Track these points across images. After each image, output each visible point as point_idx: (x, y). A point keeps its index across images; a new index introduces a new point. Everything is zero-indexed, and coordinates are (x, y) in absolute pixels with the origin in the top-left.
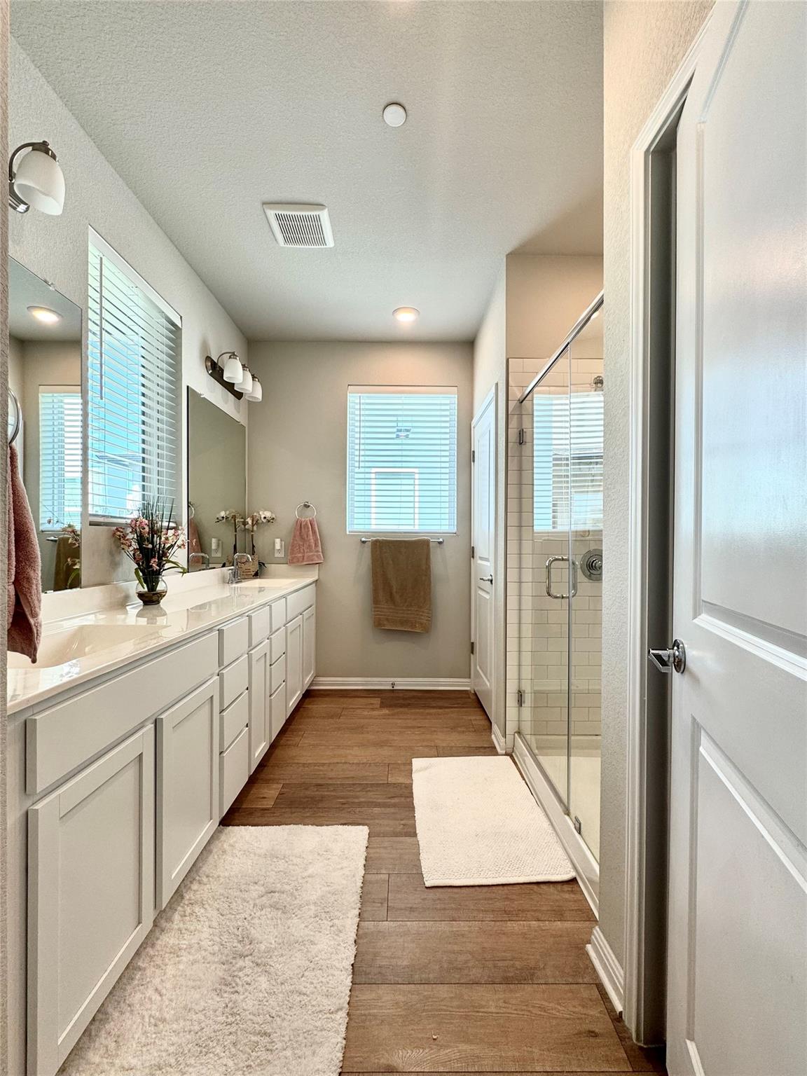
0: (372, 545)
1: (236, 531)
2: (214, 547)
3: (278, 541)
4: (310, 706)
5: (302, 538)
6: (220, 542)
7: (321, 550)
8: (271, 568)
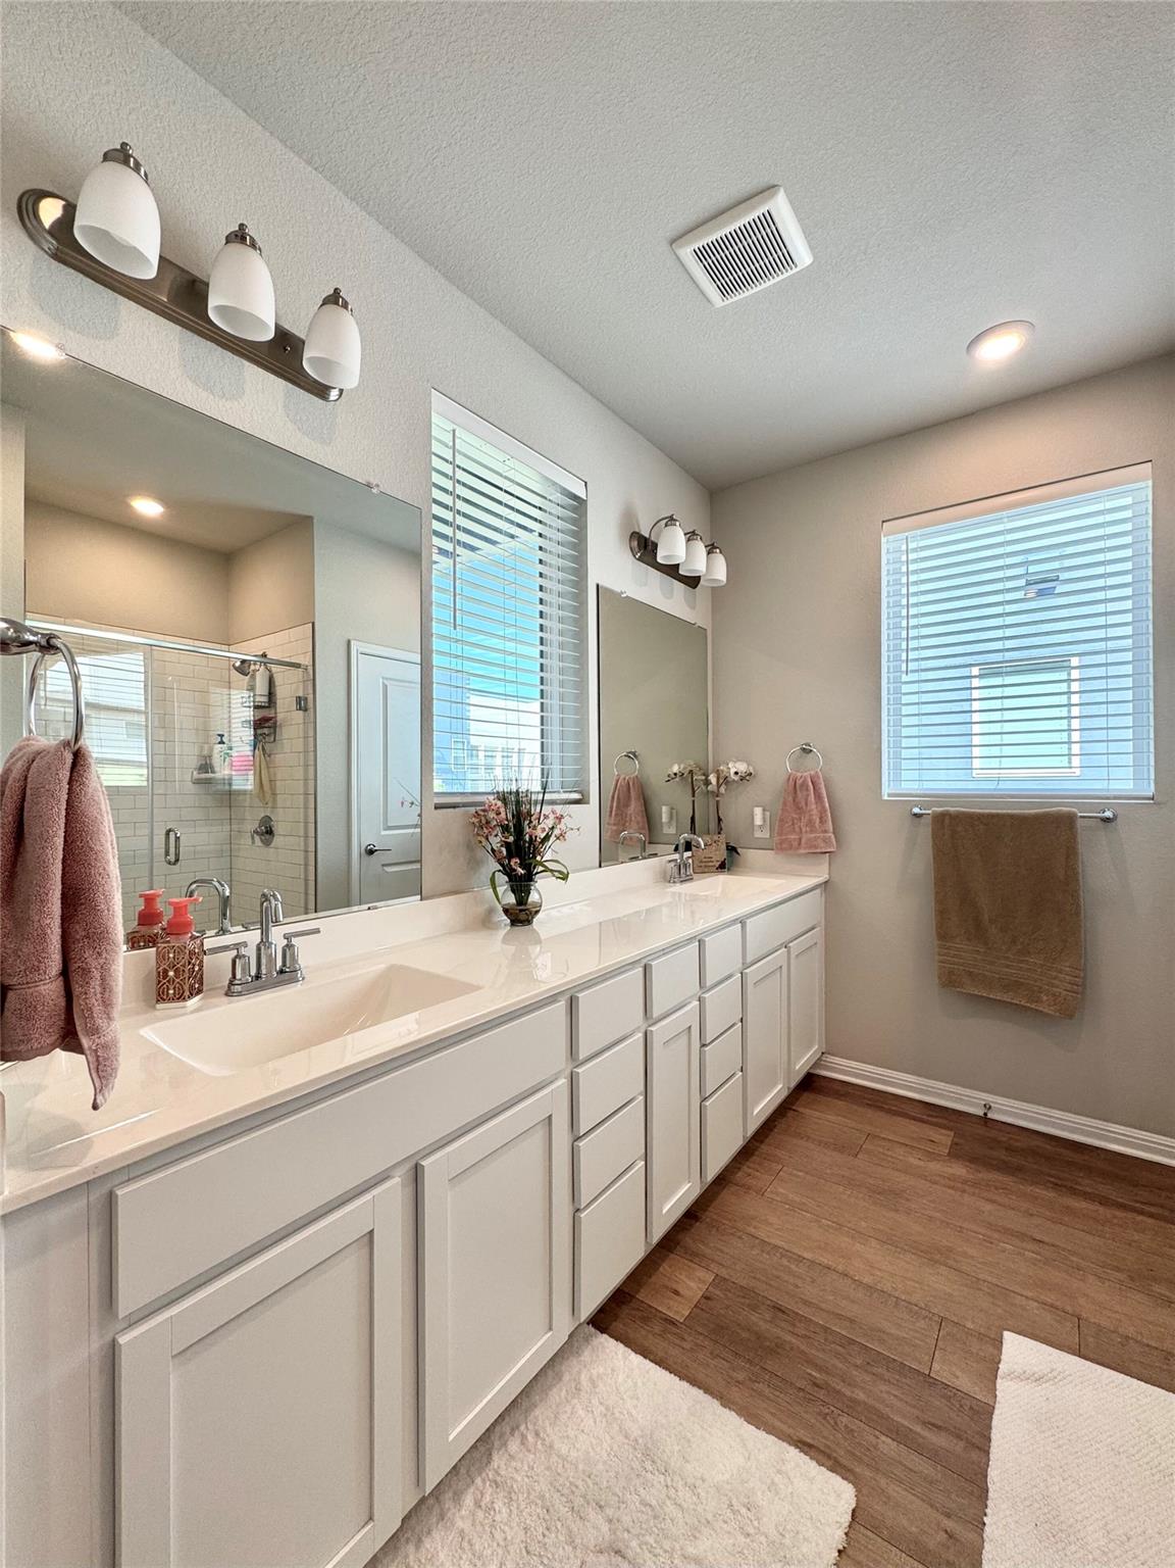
0: (933, 821)
1: (693, 796)
2: (665, 819)
3: (758, 811)
4: (807, 1111)
5: (798, 808)
6: (674, 811)
7: (831, 830)
8: (750, 855)
